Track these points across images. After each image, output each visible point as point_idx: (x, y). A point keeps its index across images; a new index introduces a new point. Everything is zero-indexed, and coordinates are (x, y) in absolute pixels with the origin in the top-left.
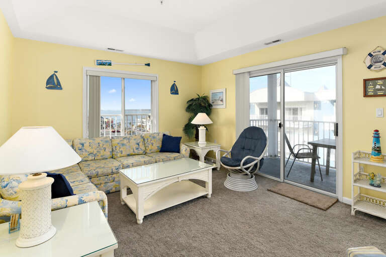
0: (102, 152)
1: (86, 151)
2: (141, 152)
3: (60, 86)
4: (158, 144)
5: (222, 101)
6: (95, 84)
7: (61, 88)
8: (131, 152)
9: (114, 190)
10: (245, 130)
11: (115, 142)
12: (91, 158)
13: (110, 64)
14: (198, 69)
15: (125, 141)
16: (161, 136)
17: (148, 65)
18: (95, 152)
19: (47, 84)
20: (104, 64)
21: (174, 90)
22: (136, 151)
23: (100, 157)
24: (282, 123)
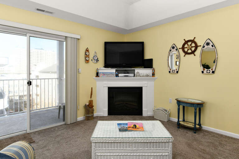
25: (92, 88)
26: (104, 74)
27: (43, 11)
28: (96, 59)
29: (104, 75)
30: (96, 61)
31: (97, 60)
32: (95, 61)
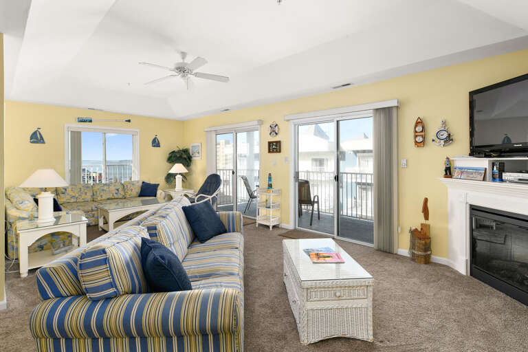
0: (83, 196)
1: (68, 194)
2: (121, 196)
3: (43, 139)
4: (137, 190)
5: (199, 153)
6: (76, 138)
7: (44, 143)
8: (111, 196)
9: (94, 223)
10: (211, 175)
11: (96, 188)
12: (72, 200)
13: (91, 121)
14: (181, 124)
15: (105, 188)
16: (140, 184)
17: (129, 121)
18: (77, 195)
19: (31, 139)
20: (85, 121)
21: (156, 143)
22: (116, 196)
23: (81, 200)
24: (235, 171)
25: (426, 200)
26: (462, 171)
27: (344, 86)
28: (445, 136)
29: (462, 173)
30: (445, 142)
31: (449, 139)
32: (442, 141)
